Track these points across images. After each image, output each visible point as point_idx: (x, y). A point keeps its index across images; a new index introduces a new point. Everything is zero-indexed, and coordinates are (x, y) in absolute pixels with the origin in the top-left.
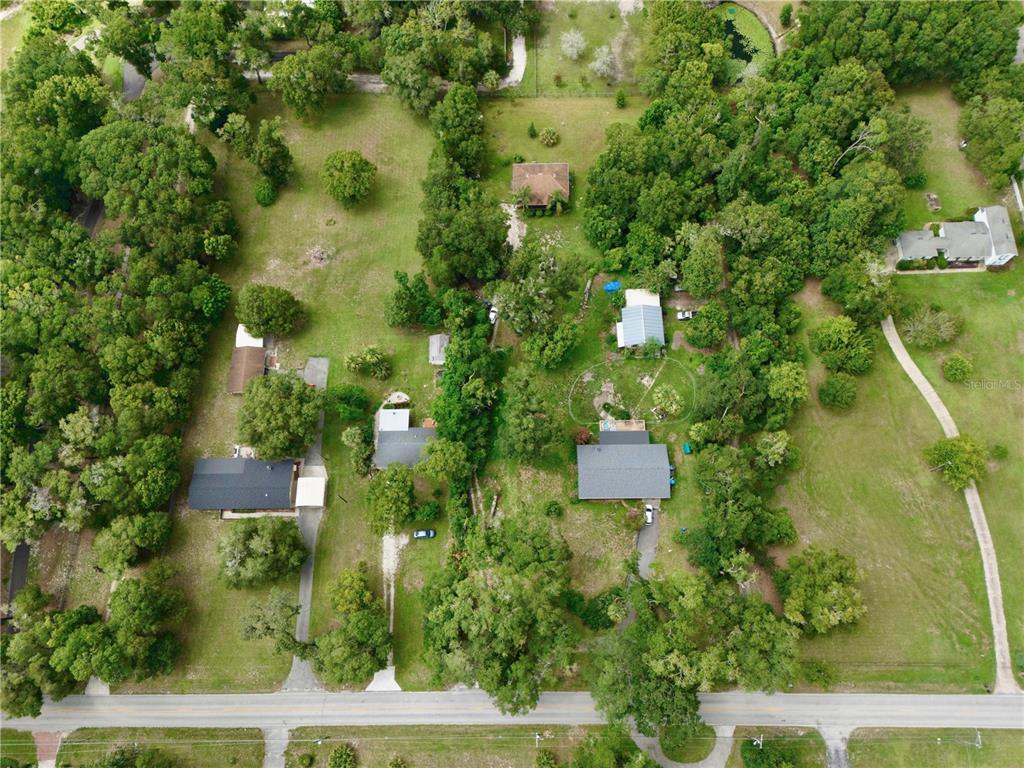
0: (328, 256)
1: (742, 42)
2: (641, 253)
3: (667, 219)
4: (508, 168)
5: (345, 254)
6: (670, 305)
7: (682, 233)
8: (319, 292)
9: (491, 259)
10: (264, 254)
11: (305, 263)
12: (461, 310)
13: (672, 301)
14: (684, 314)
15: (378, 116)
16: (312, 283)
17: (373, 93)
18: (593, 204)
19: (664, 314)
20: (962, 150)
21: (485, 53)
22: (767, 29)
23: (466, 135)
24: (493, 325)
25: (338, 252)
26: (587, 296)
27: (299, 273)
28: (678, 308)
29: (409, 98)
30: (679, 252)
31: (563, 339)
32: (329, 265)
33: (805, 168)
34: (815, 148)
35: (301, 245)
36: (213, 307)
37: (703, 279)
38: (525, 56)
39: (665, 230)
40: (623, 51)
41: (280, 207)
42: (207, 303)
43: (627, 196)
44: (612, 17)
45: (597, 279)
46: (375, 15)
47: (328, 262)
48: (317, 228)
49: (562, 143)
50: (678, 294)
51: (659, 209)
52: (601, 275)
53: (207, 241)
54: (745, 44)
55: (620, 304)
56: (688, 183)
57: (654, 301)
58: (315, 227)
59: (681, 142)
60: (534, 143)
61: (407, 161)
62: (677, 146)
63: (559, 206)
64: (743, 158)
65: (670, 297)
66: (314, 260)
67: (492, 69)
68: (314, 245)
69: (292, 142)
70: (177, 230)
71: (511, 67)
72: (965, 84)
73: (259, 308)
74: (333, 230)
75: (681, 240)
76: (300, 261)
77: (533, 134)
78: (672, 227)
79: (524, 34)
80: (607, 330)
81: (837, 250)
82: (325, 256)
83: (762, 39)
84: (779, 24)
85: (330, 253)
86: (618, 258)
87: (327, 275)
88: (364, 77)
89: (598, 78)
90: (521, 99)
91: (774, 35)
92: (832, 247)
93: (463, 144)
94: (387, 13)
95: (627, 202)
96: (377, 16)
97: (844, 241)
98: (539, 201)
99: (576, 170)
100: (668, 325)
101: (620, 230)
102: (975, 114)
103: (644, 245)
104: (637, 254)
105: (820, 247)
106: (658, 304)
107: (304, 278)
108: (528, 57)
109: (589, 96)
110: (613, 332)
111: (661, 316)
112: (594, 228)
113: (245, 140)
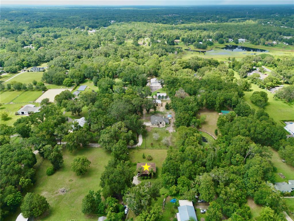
0: (66, 191)
1: (205, 139)
2: (183, 187)
3: (191, 174)
4: (135, 166)
5: (73, 190)
6: (197, 208)
7: (197, 179)
8: (58, 203)
9: (127, 186)
10: (42, 190)
11: (57, 193)
12: (113, 204)
13: (198, 206)
14: (203, 211)
15: (95, 153)
16: (57, 200)
17: (95, 148)
18: (164, 173)
19: (195, 211)
20: (284, 162)
21: (130, 135)
22: (212, 136)
23: (122, 153)
24: (126, 215)
25: (70, 189)
26: (164, 204)
27: (53, 196)
28: (201, 209)
29: (105, 145)
30: (197, 186)
31: (154, 213)
32: (66, 194)
33: (234, 163)
34: (236, 157)
35: (57, 187)
36: (12, 201)
37: (208, 192)
38: (142, 140)
39: (190, 178)
40: (171, 140)
41: (54, 176)
42: (10, 200)
43: (176, 168)
44: (167, 133)
45: (167, 198)
46: (99, 127)
47: (65, 193)
48: (66, 182)
49: (153, 160)
50: (200, 204)
51: (187, 170)
52: (169, 197)
53: (21, 179)
54: (206, 139)
55: (177, 206)
56: (196, 166)
57: (191, 204)
58: (64, 182)
59: (191, 153)
60: (145, 160)
61: (102, 164)
62: (190, 155)
63: (152, 174)
64: (213, 155)
65: (197, 205)
66: (60, 192)
67: (132, 140)
68: (62, 187)
69: (65, 159)
70: (11, 175)
71: (138, 142)
72: (276, 144)
73: (31, 202)
74: (71, 183)
75: (197, 182)
76: (55, 192)
77: (144, 157)
78: (193, 177)
79: (142, 134)
80: (173, 217)
81: (255, 184)
82: (65, 191)
83: (211, 138)
84: (215, 135)
85: (67, 190)
86: (175, 189)
87: (64, 197)
88: (93, 144)
89: (164, 145)
90: (140, 150)
91: (214, 137)
92: (253, 183)
93: (121, 155)
94: (103, 127)
95: (176, 171)
96: (100, 127)
97: (256, 181)
98: (146, 173)
99: (158, 167)
100: (198, 215)
101: (174, 180)
102: (283, 151)
103: (184, 183)
104: (182, 187)
105: (248, 184)
106: (192, 205)
107: (54, 198)
108: (143, 141)
109: (161, 149)
110: (176, 217)
111: (194, 211)
112: (165, 180)
113: (49, 152)
